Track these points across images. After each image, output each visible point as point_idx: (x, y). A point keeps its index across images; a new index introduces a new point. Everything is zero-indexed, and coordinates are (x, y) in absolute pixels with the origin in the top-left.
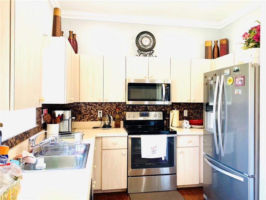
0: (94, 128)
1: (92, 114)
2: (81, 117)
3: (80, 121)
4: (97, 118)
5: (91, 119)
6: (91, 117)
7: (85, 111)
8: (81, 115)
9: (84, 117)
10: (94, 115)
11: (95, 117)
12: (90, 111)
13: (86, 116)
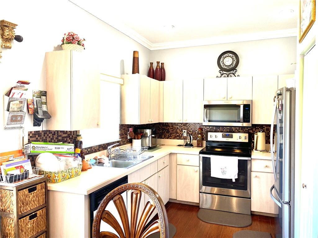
0: (179, 145)
1: (178, 133)
2: (169, 135)
3: (168, 139)
4: (182, 137)
5: (177, 138)
6: (177, 135)
7: (172, 130)
8: (169, 133)
9: (171, 135)
10: (179, 133)
11: (180, 136)
12: (176, 130)
13: (173, 134)
